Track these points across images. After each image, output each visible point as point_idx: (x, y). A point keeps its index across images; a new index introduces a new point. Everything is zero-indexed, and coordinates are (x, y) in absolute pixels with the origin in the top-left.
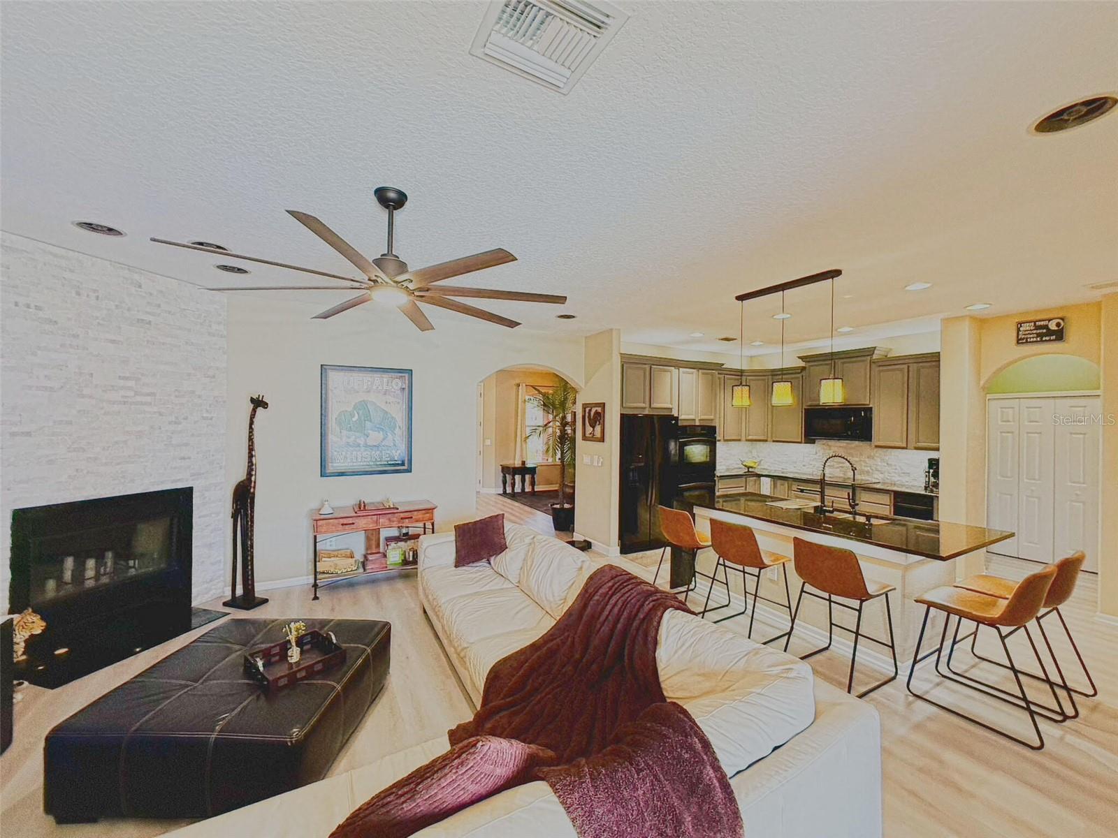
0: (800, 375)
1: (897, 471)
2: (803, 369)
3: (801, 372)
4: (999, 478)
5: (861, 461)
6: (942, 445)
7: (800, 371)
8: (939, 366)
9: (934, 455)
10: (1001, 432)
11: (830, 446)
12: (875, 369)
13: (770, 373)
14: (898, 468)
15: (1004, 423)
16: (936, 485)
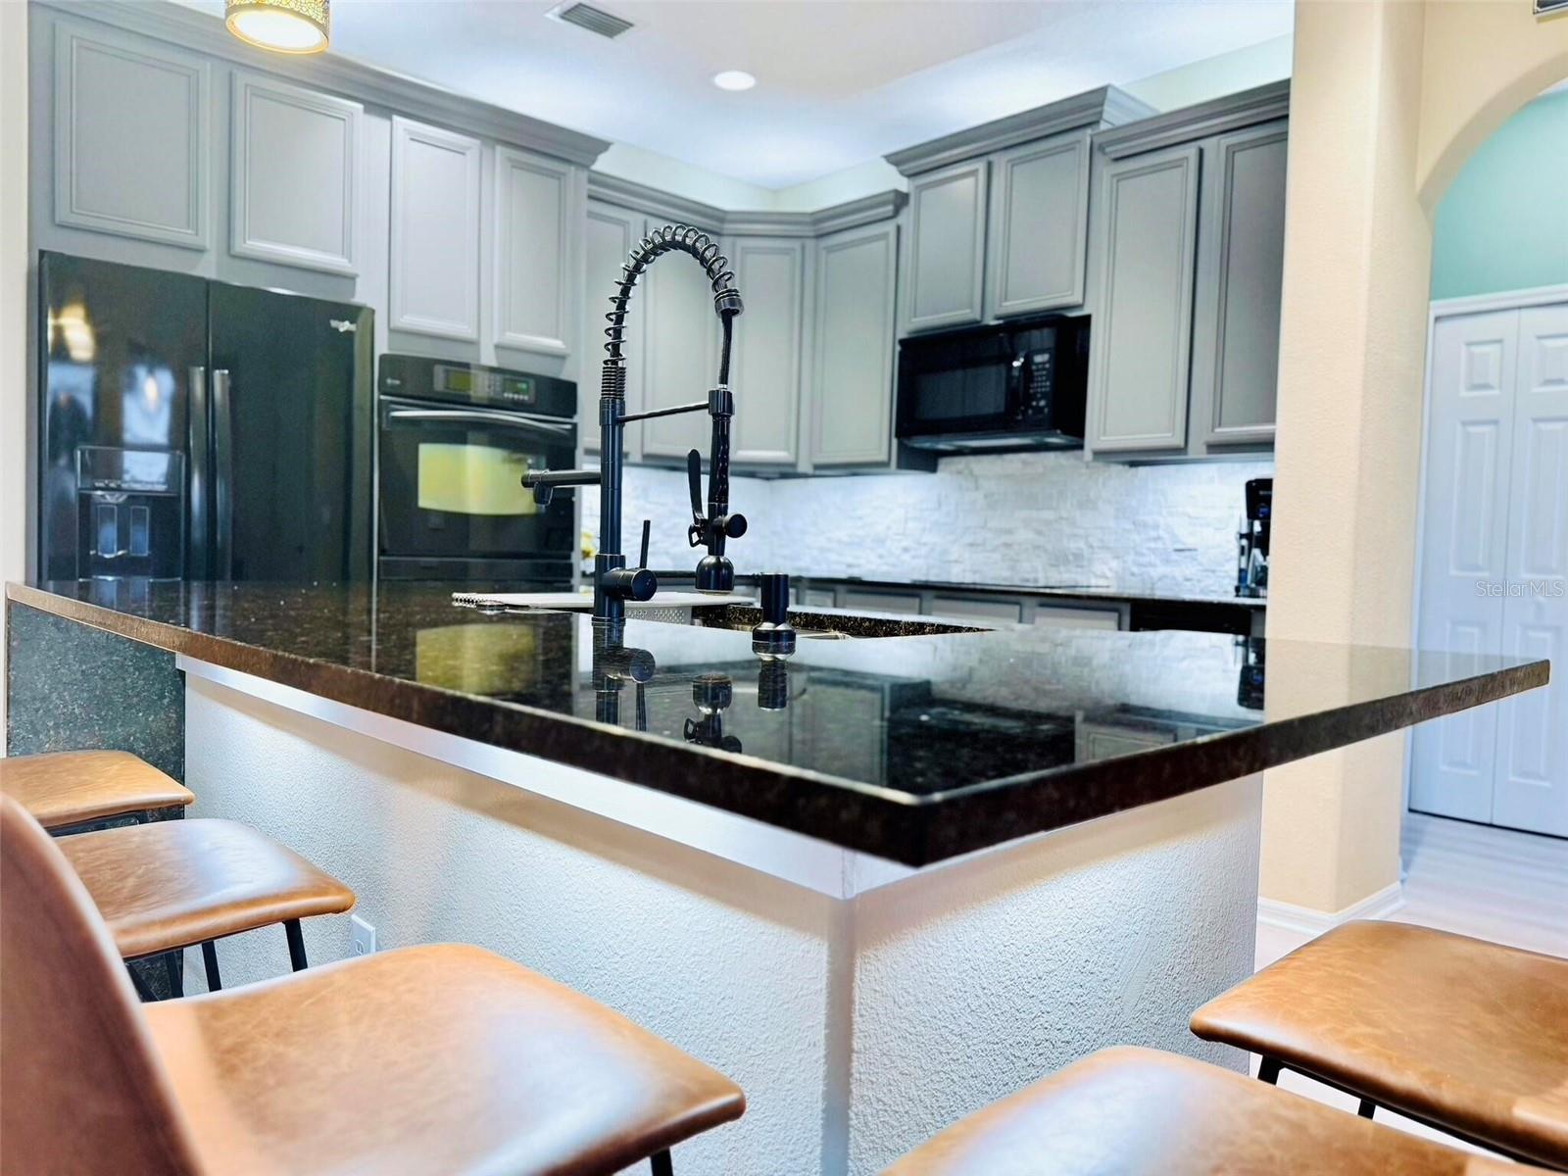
0: (890, 227)
1: (1160, 545)
2: (900, 200)
3: (896, 213)
4: (1453, 572)
5: (1061, 518)
6: (1282, 430)
7: (890, 208)
8: (1283, 138)
9: (1258, 470)
10: (1465, 424)
11: (976, 479)
12: (1106, 171)
13: (809, 231)
14: (1161, 533)
15: (1476, 393)
16: (1262, 578)
